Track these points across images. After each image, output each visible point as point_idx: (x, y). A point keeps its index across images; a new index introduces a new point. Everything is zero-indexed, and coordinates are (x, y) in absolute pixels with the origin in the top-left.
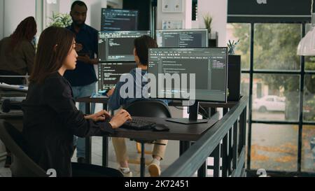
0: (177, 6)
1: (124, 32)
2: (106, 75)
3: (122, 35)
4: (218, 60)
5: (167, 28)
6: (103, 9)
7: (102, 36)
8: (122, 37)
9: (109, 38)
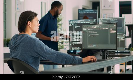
0: (110, 6)
1: (82, 20)
4: (113, 29)
5: (105, 17)
6: (79, 10)
7: (71, 23)
8: (81, 23)
9: (75, 24)
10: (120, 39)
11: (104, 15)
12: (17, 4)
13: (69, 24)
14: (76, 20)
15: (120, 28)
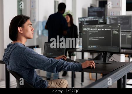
3: (90, 19)
4: (116, 30)
7: (81, 20)
9: (84, 21)
11: (111, 13)
12: (32, 2)
13: (79, 21)
14: (85, 18)
15: (128, 26)
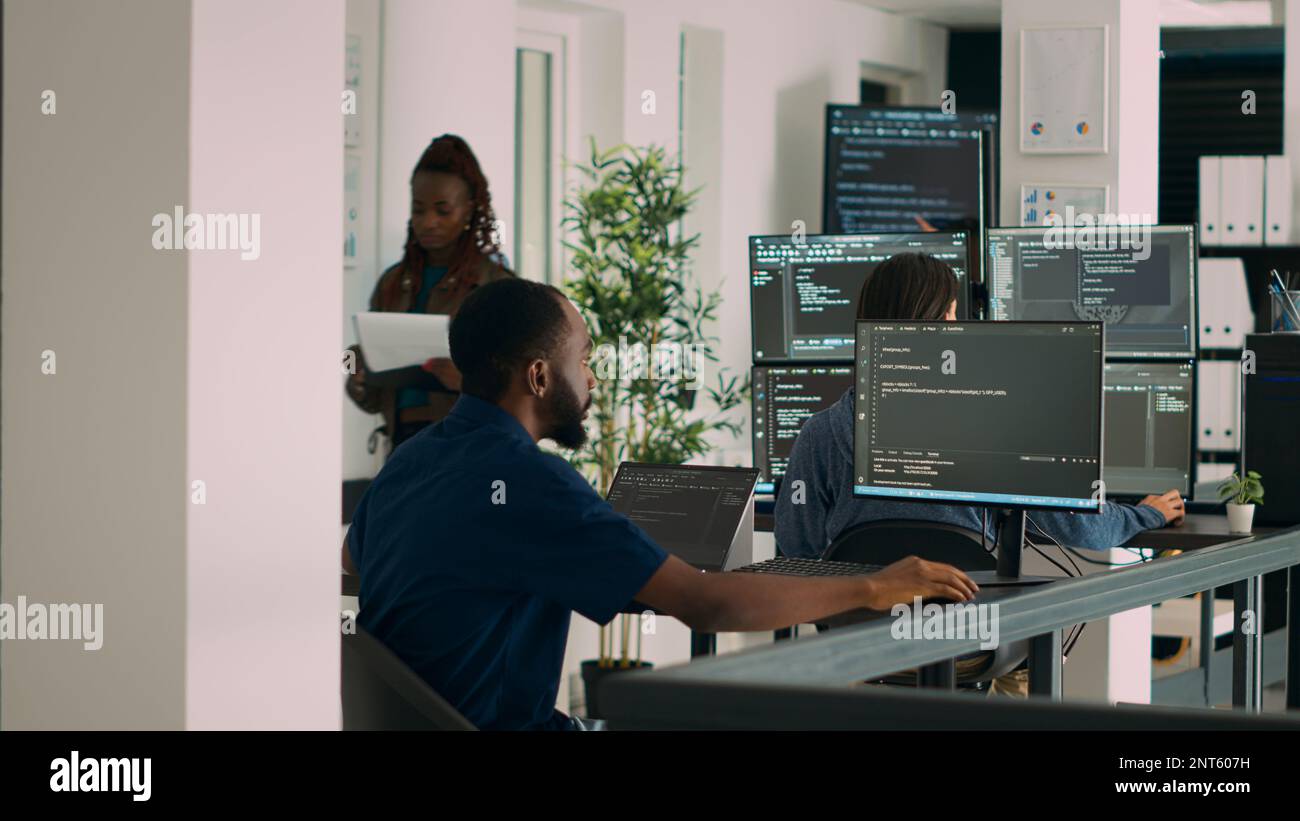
0: (1081, 128)
1: (855, 240)
2: (785, 417)
3: (848, 251)
5: (1041, 218)
6: (830, 109)
7: (767, 257)
8: (850, 259)
9: (796, 266)
10: (1155, 399)
11: (1033, 199)
15: (1159, 314)
